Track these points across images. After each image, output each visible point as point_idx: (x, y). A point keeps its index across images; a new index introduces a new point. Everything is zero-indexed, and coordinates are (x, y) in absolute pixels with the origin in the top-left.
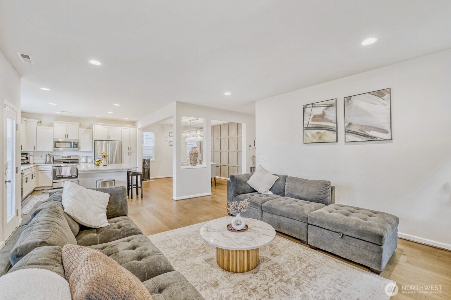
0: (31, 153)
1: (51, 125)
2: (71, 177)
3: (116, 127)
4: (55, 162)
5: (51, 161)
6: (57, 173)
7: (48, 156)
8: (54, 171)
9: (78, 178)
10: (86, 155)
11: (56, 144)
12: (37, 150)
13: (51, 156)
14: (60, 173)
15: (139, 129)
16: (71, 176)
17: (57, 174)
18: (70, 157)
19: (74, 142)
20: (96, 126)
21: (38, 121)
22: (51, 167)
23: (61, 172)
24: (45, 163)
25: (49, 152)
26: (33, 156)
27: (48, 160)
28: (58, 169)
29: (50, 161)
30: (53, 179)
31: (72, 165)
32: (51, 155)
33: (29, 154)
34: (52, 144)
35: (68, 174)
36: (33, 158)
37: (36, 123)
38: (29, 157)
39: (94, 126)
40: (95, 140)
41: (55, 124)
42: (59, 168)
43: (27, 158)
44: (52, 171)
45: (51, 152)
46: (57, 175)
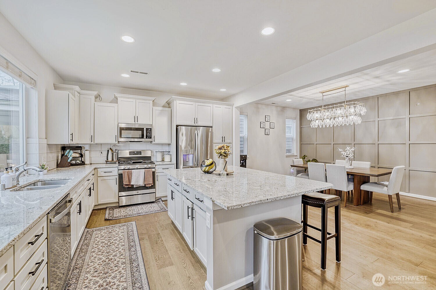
0: (87, 147)
1: (115, 100)
2: (145, 187)
3: (204, 104)
4: (121, 161)
5: (115, 160)
6: (126, 182)
7: (110, 151)
8: (121, 176)
9: (155, 188)
10: (161, 149)
11: (122, 131)
12: (95, 142)
13: (114, 151)
14: (130, 181)
15: (237, 108)
16: (145, 185)
17: (124, 183)
18: (140, 153)
19: (147, 129)
20: (178, 102)
21: (95, 93)
22: (115, 170)
23: (130, 179)
24: (106, 162)
25: (111, 144)
26: (90, 151)
27: (110, 159)
28: (126, 174)
29: (113, 160)
30: (120, 191)
31: (146, 166)
32: (114, 149)
33: (84, 148)
34: (116, 132)
35: (141, 183)
36: (90, 154)
37: (93, 98)
38: (84, 154)
39: (175, 102)
40: (177, 126)
41: (119, 99)
42: (128, 173)
43: (82, 156)
44: (117, 177)
45: (115, 145)
46: (125, 185)
